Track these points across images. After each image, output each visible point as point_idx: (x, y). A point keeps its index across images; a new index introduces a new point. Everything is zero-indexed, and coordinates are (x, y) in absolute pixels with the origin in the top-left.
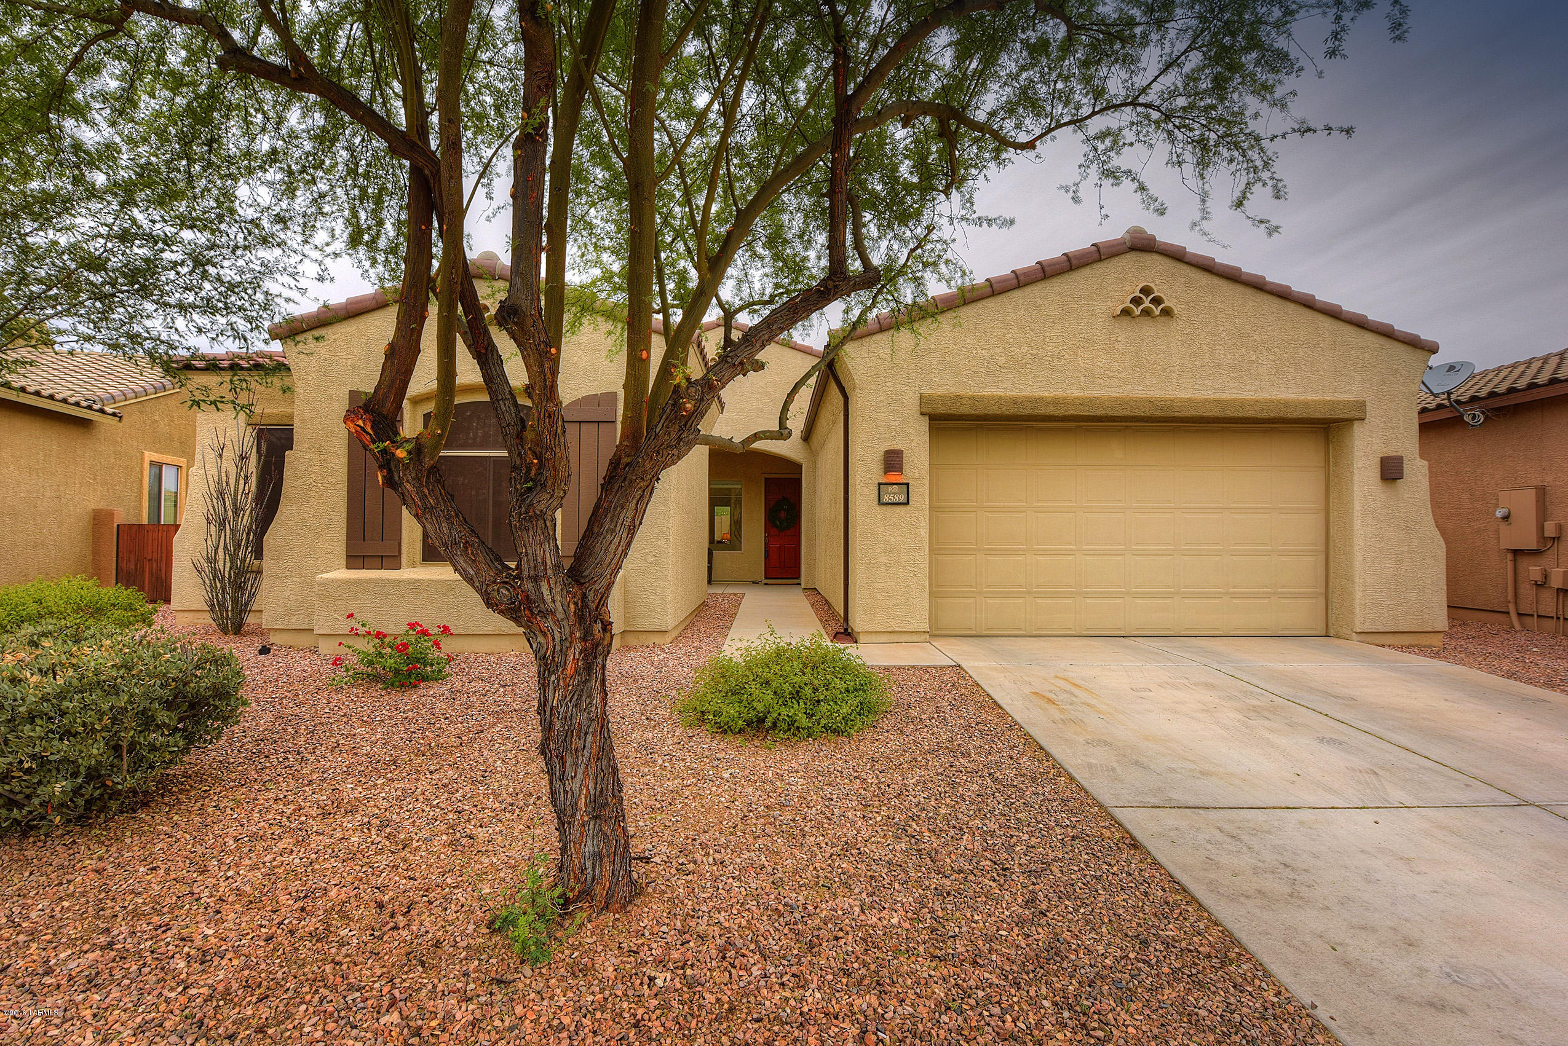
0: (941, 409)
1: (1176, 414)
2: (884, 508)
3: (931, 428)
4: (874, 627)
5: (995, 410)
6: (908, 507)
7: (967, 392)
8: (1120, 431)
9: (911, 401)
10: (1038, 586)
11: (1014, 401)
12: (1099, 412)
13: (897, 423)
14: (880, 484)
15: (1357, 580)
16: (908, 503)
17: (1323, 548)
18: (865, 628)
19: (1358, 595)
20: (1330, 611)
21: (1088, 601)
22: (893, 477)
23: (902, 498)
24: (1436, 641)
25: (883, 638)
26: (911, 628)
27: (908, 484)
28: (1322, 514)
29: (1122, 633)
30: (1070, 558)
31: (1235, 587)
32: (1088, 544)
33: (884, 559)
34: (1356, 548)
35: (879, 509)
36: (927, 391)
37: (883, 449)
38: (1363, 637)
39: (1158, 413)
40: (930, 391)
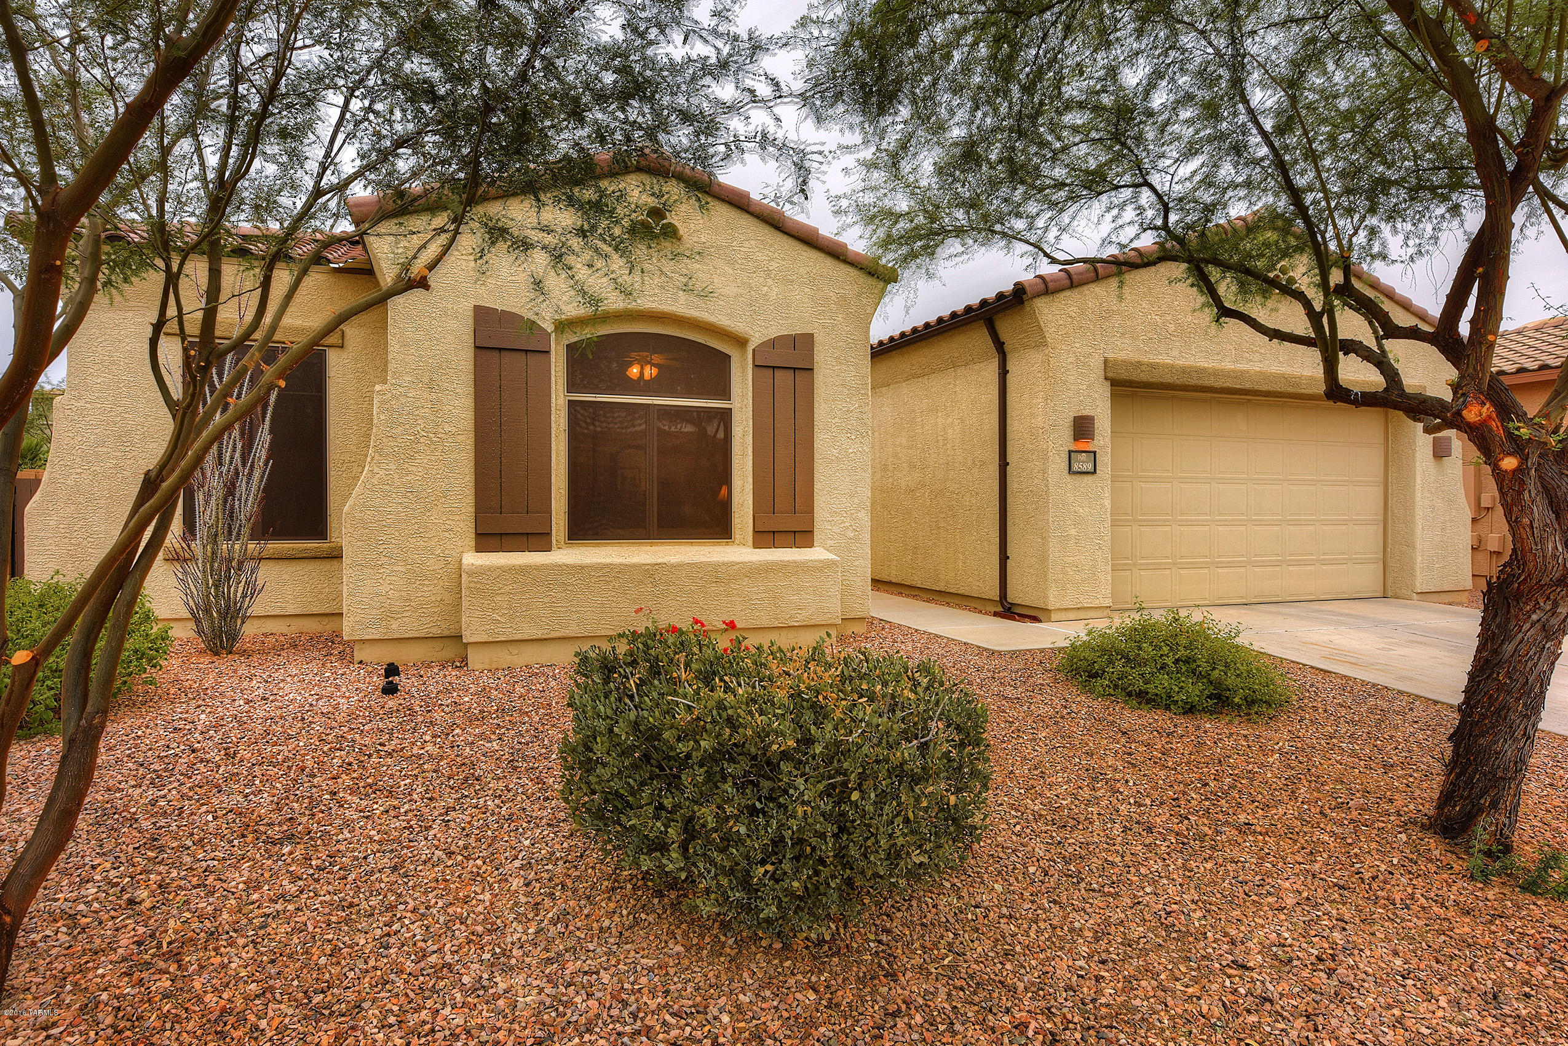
0: (1124, 375)
1: (1303, 391)
2: (1074, 477)
3: (1113, 395)
4: (1067, 604)
5: (1168, 379)
6: (1094, 477)
7: (1145, 359)
8: (1243, 404)
9: (1097, 362)
10: (1182, 557)
11: (1184, 370)
12: (1248, 386)
13: (1084, 387)
14: (1070, 452)
15: (1418, 546)
16: (1095, 472)
17: (1381, 518)
18: (1058, 606)
19: (1419, 559)
20: (1388, 574)
21: (1220, 570)
22: (1081, 446)
23: (1090, 467)
24: (1464, 597)
25: (1072, 615)
26: (1096, 603)
27: (1095, 453)
28: (1382, 488)
29: (1244, 601)
30: (1207, 528)
31: (1324, 554)
32: (1220, 514)
33: (1073, 532)
34: (1417, 517)
35: (1069, 478)
36: (1110, 355)
37: (1072, 415)
38: (1424, 597)
39: (1291, 390)
40: (1113, 355)
